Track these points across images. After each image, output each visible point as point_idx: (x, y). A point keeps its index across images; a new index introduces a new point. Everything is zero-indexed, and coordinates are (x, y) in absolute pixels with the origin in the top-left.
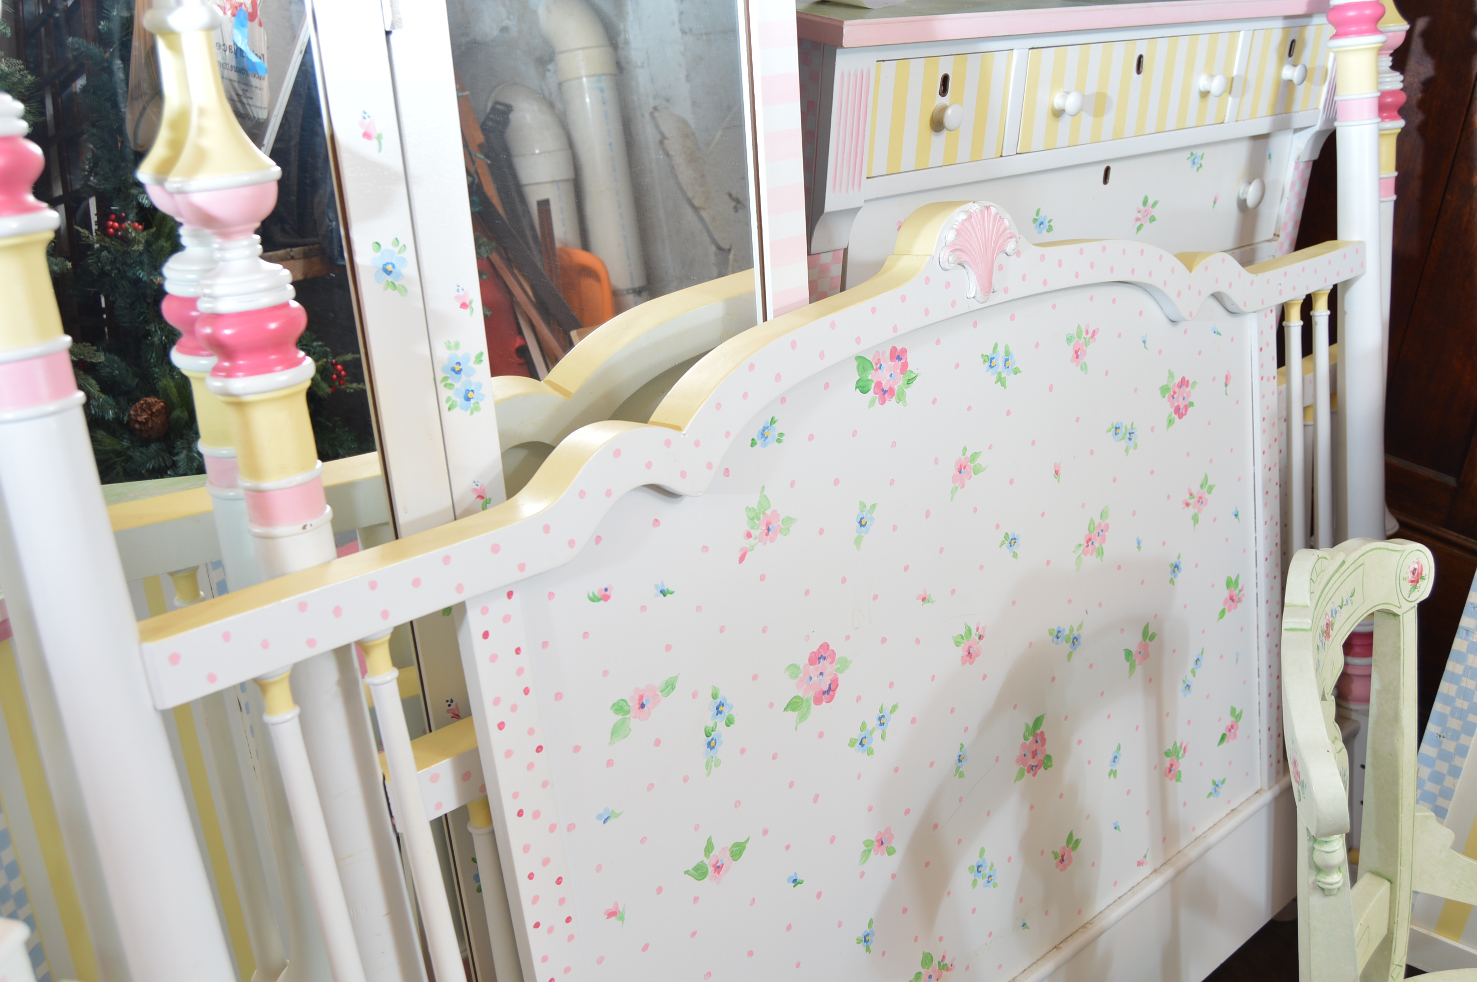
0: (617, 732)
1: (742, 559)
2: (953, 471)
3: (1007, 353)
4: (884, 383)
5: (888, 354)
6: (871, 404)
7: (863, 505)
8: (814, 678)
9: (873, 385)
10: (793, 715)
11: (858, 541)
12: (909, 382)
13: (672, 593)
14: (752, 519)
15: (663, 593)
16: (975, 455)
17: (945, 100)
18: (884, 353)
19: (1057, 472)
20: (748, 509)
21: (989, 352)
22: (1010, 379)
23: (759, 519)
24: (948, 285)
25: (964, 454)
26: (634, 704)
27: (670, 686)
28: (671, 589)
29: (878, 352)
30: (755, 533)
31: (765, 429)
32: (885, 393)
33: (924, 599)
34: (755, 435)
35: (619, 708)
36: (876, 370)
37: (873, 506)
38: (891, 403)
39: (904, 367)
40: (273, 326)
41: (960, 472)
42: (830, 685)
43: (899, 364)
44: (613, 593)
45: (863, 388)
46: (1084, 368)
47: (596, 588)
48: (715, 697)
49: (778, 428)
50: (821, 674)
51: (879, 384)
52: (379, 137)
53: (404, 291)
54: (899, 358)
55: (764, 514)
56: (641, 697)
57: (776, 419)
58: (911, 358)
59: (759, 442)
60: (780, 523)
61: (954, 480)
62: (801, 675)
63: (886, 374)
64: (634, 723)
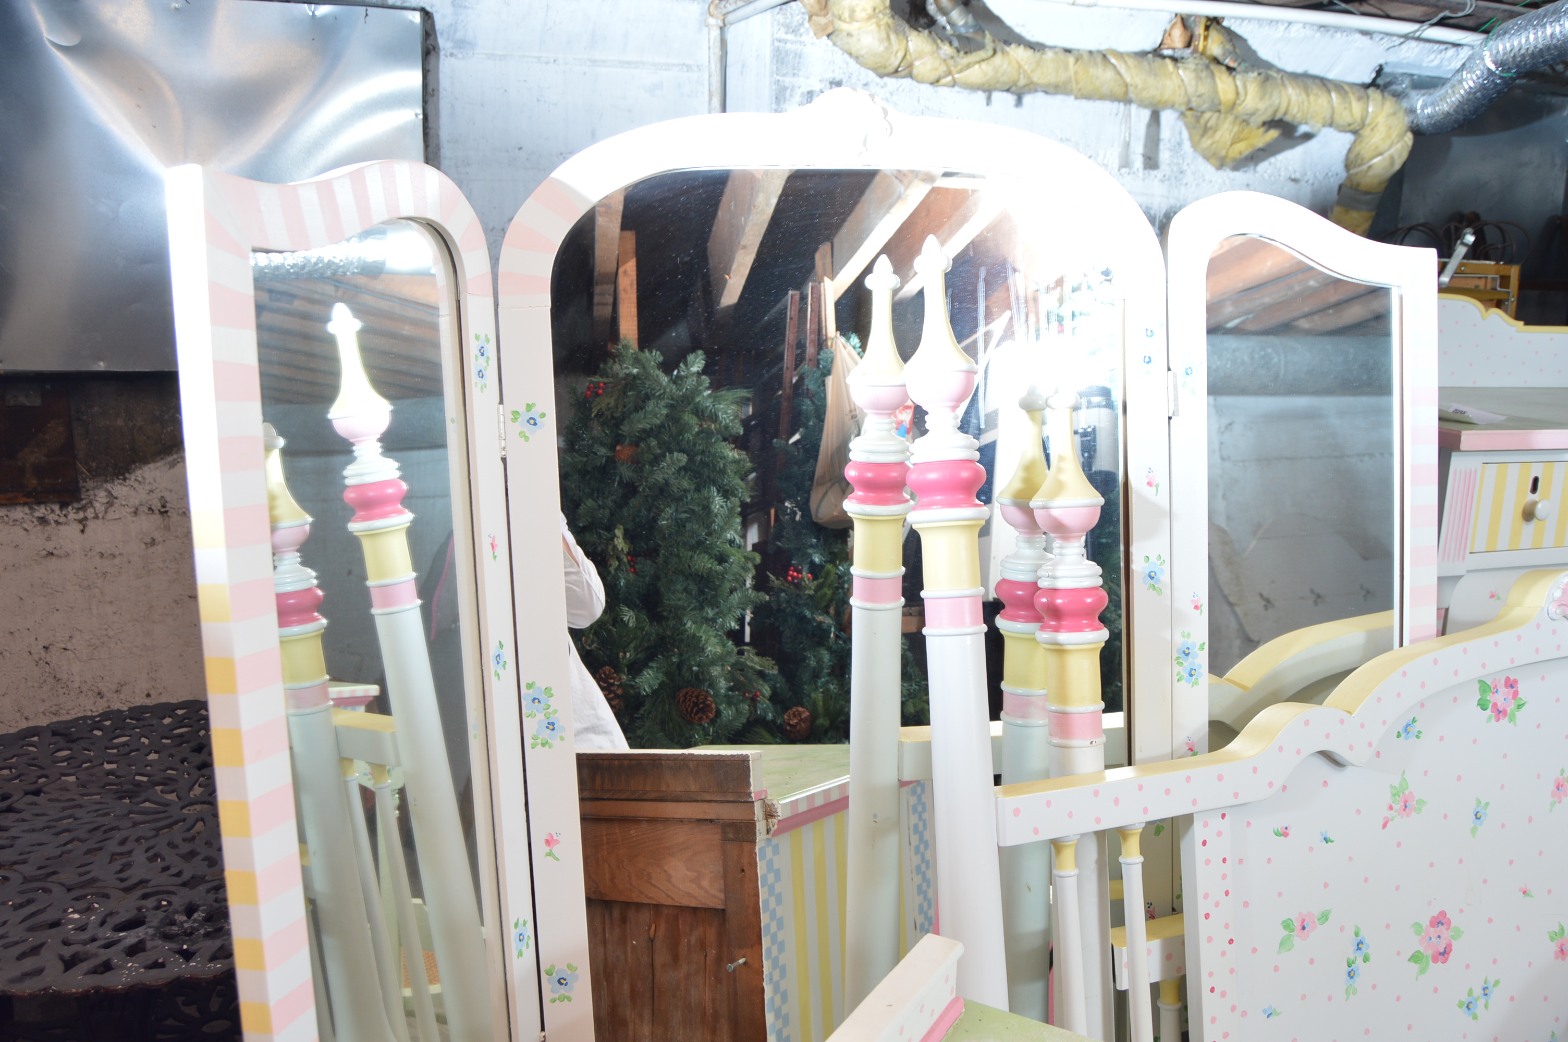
0: (1284, 944)
1: (1384, 826)
2: (1552, 787)
4: (1499, 704)
5: (1503, 682)
6: (1489, 720)
7: (1479, 802)
8: (1433, 939)
9: (1490, 705)
10: (1415, 967)
11: (1474, 831)
12: (1519, 707)
13: (1332, 842)
14: (1394, 795)
15: (1326, 840)
17: (1535, 497)
18: (1500, 680)
20: (1391, 786)
23: (1399, 796)
24: (1554, 632)
25: (1562, 775)
26: (1297, 925)
27: (1325, 917)
28: (1332, 839)
29: (1495, 679)
30: (1396, 807)
31: (1408, 725)
32: (1500, 713)
33: (1525, 892)
34: (1400, 728)
35: (1287, 925)
36: (1493, 693)
37: (1487, 804)
38: (1504, 722)
39: (1516, 694)
41: (1558, 789)
42: (1445, 948)
43: (1512, 691)
44: (1291, 832)
45: (1483, 706)
47: (1280, 826)
48: (1357, 935)
49: (1418, 726)
50: (1439, 937)
51: (1495, 705)
52: (1157, 486)
53: (1160, 592)
54: (1512, 686)
55: (1403, 793)
56: (1303, 921)
57: (1416, 719)
58: (1521, 687)
59: (1403, 735)
60: (1415, 803)
61: (1553, 795)
62: (1423, 934)
63: (1501, 697)
64: (1296, 940)
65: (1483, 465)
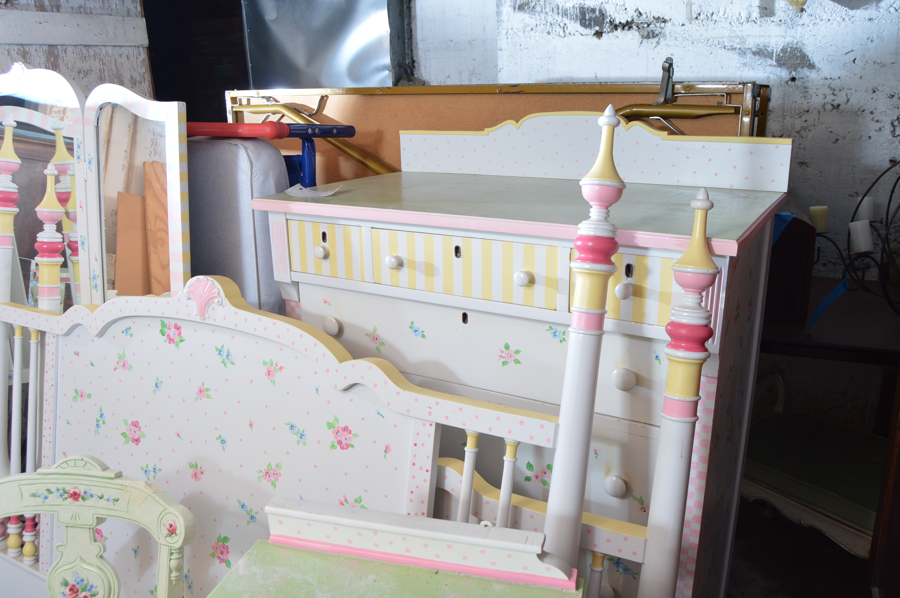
0: (74, 398)
1: (115, 370)
2: (197, 390)
3: (228, 352)
4: (171, 336)
5: (173, 325)
6: (165, 341)
7: (158, 379)
8: (132, 431)
9: (166, 334)
10: (123, 439)
11: (154, 392)
12: (182, 341)
13: (94, 366)
14: (120, 358)
15: (92, 365)
16: (208, 390)
17: (326, 244)
18: (172, 324)
19: (251, 425)
20: (119, 354)
21: (220, 348)
22: (229, 365)
23: (122, 359)
24: (187, 306)
25: (203, 385)
26: (79, 393)
27: (89, 396)
28: (94, 365)
29: (169, 322)
30: (120, 364)
31: (127, 329)
32: (171, 340)
33: (178, 435)
34: (124, 330)
35: (76, 391)
36: (168, 329)
37: (162, 382)
38: (173, 345)
39: (180, 334)
40: (45, 246)
41: (200, 392)
42: (137, 439)
43: (178, 331)
44: (80, 355)
45: (162, 333)
46: (273, 382)
47: (76, 351)
48: (101, 410)
49: (131, 331)
50: (135, 432)
51: (168, 335)
52: (82, 208)
53: (85, 251)
54: (178, 329)
55: (123, 359)
56: (82, 393)
57: (131, 328)
58: (183, 331)
59: (125, 333)
60: (128, 365)
61: (197, 394)
62: (128, 426)
63: (172, 332)
64: (79, 399)
65: (287, 220)
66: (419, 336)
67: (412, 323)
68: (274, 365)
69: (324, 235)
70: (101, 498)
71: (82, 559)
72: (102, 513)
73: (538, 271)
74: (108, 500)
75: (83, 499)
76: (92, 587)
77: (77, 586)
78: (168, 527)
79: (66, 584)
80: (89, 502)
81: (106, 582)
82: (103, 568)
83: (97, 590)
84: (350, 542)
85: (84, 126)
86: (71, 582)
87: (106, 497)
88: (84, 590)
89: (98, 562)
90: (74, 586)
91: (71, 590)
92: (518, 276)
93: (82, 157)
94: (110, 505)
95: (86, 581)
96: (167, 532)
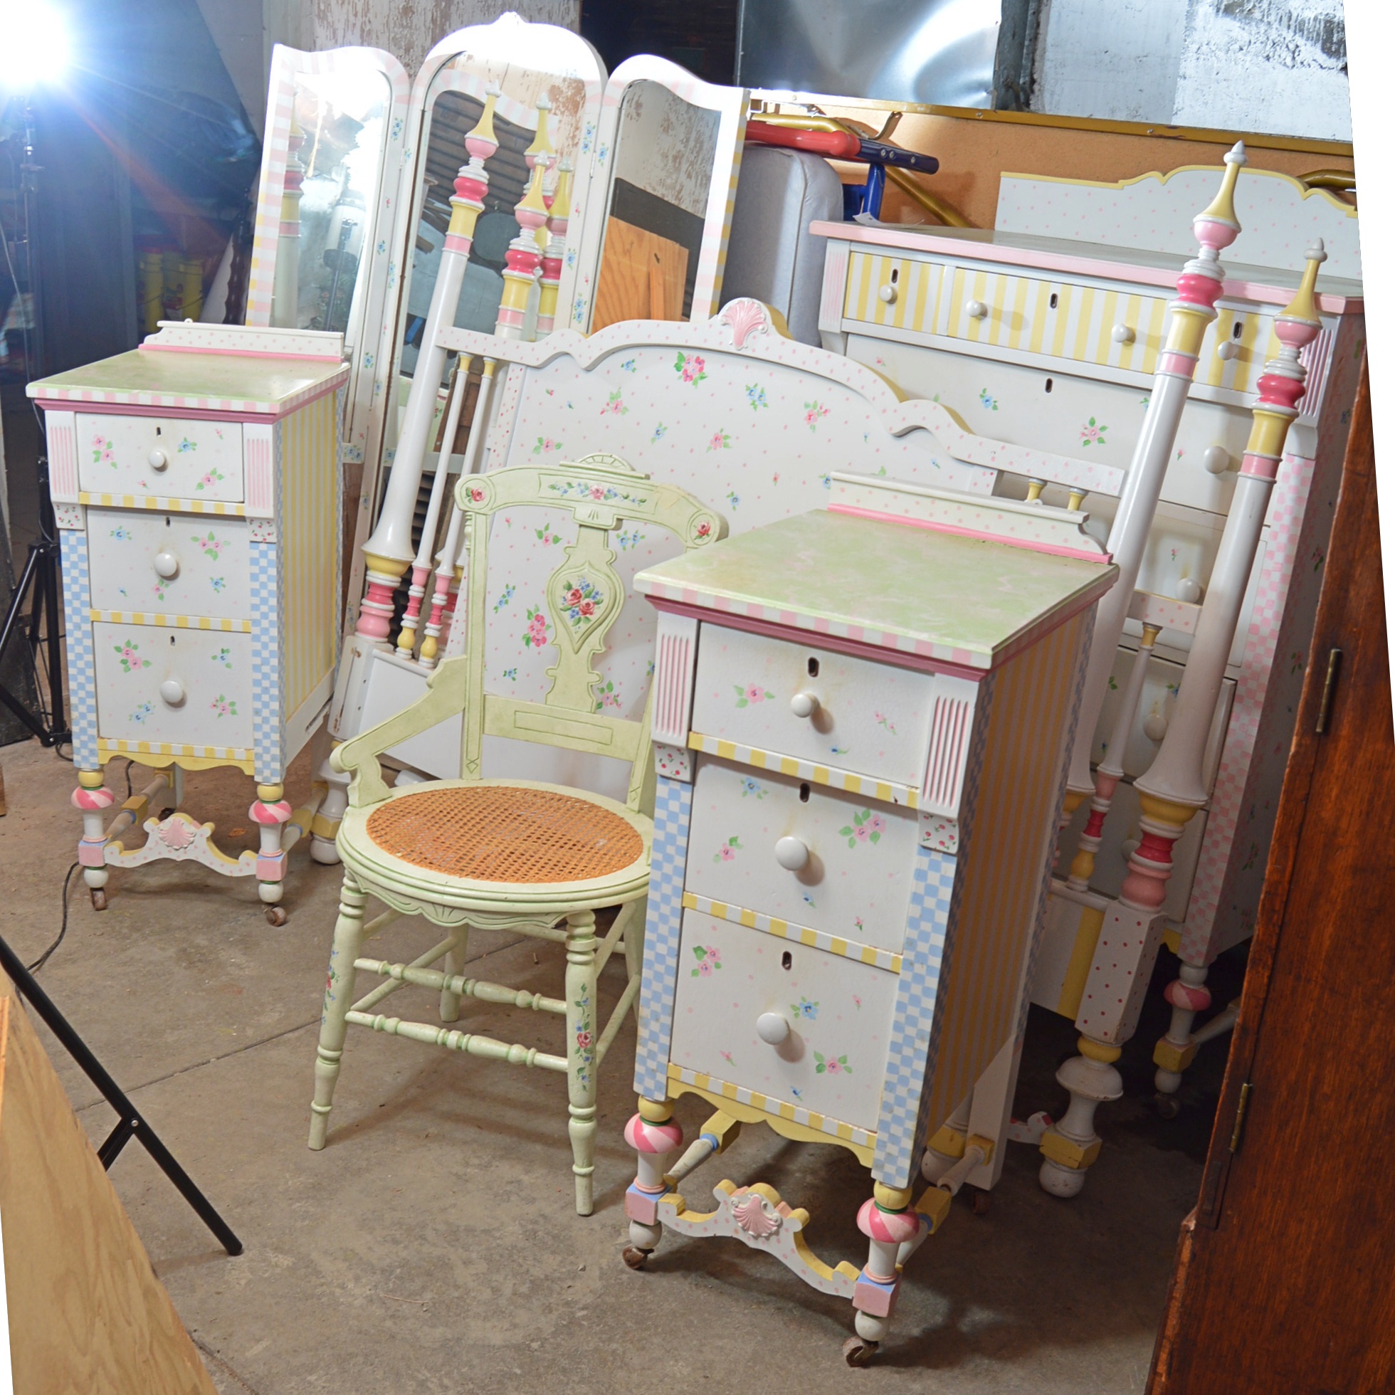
0: (536, 449)
1: (602, 413)
2: (712, 437)
3: (762, 392)
4: (689, 371)
5: (695, 357)
6: (680, 378)
7: (660, 425)
9: (683, 370)
11: (653, 440)
12: (702, 378)
13: (572, 408)
14: (612, 398)
15: (570, 406)
16: (727, 437)
17: (896, 285)
18: (693, 356)
19: (775, 479)
20: (611, 393)
21: (752, 386)
22: (760, 407)
23: (614, 400)
24: (721, 333)
25: (721, 432)
26: (545, 443)
27: (559, 446)
28: (573, 406)
29: (690, 355)
30: (611, 405)
31: (629, 362)
32: (688, 377)
34: (625, 362)
35: (540, 440)
36: (687, 363)
37: (666, 428)
38: (690, 383)
39: (701, 369)
40: (520, 257)
41: (716, 440)
43: (700, 366)
44: (554, 394)
45: (678, 368)
46: (813, 428)
47: (550, 388)
49: (634, 365)
51: (686, 371)
52: (580, 213)
54: (700, 363)
55: (617, 399)
56: (548, 443)
57: (635, 360)
58: (706, 365)
59: (625, 366)
60: (622, 407)
61: (711, 442)
63: (692, 367)
64: (542, 451)
65: (851, 252)
66: (990, 408)
67: (984, 391)
68: (818, 408)
69: (895, 273)
70: (626, 498)
71: (590, 564)
72: (623, 513)
73: (1141, 328)
74: (633, 501)
75: (606, 497)
76: (597, 593)
77: (581, 592)
78: (700, 528)
79: (569, 587)
80: (612, 501)
81: (613, 591)
82: (612, 576)
83: (603, 597)
84: (907, 511)
85: (601, 105)
86: (575, 587)
87: (631, 498)
88: (587, 596)
89: (606, 569)
90: (577, 591)
91: (573, 594)
92: (1117, 330)
93: (591, 146)
94: (635, 506)
95: (591, 587)
96: (697, 534)
